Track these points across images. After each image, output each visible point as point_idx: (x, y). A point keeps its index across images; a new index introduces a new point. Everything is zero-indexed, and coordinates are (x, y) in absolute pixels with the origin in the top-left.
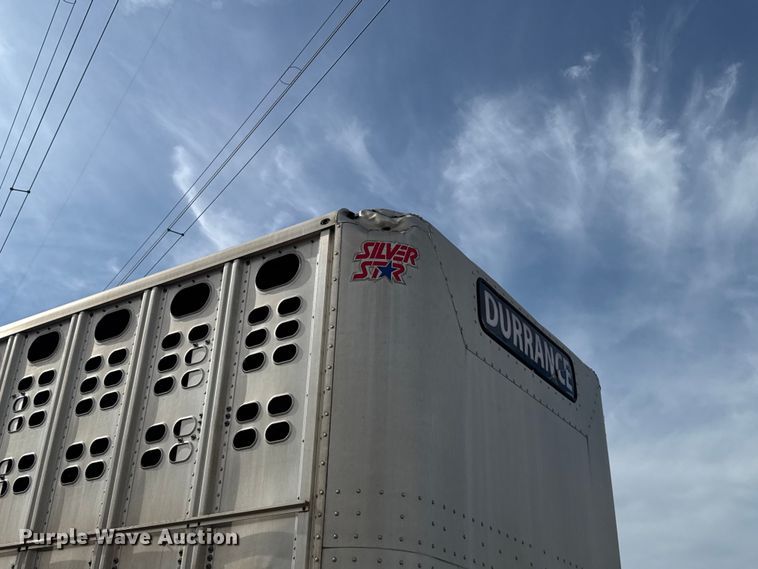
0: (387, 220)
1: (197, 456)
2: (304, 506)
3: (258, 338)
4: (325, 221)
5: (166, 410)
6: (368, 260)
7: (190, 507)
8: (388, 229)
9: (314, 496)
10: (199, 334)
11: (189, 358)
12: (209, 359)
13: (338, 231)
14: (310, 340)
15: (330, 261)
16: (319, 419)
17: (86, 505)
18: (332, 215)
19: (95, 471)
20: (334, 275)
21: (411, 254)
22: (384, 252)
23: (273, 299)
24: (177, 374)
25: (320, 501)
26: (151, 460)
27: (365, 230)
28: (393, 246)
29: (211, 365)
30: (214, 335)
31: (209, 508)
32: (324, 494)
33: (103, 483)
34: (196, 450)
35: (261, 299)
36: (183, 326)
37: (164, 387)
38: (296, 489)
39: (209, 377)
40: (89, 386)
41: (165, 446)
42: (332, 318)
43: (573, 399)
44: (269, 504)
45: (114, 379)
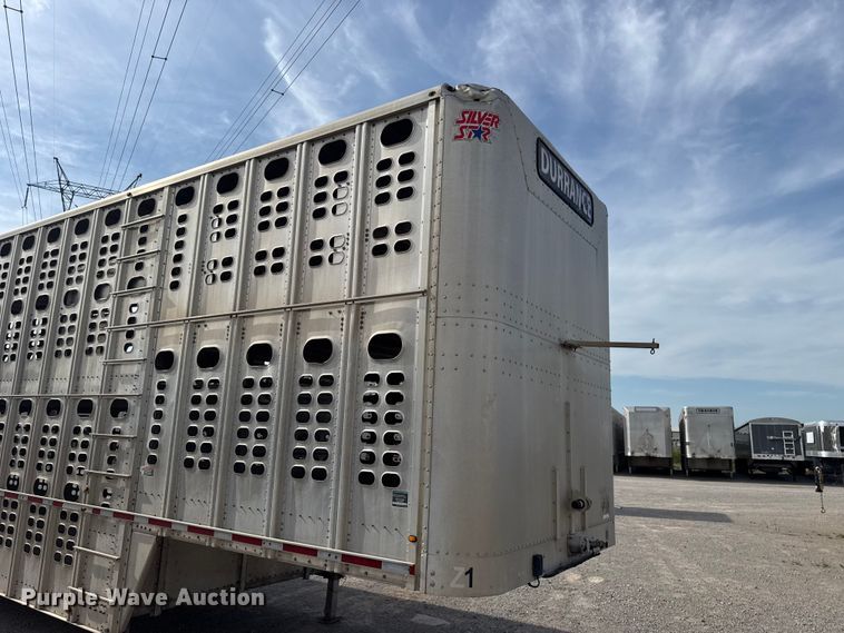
0: (478, 93)
1: (348, 261)
2: (423, 293)
3: (384, 182)
4: (432, 94)
5: (322, 230)
6: (465, 124)
7: (346, 291)
8: (477, 100)
9: (430, 287)
10: (342, 177)
11: (335, 194)
12: (350, 194)
13: (442, 101)
14: (423, 182)
15: (437, 125)
16: (431, 238)
17: (275, 290)
18: (437, 88)
19: (277, 268)
20: (440, 135)
21: (495, 120)
22: (476, 119)
23: (394, 153)
24: (328, 205)
25: (433, 290)
26: (316, 262)
27: (464, 102)
28: (483, 114)
29: (352, 200)
30: (352, 178)
31: (359, 293)
32: (437, 285)
33: (284, 276)
34: (347, 256)
35: (385, 153)
36: (330, 171)
37: (320, 214)
38: (419, 283)
39: (351, 208)
40: (265, 212)
41: (325, 253)
42: (439, 168)
43: (591, 225)
44: (399, 291)
45: (283, 207)
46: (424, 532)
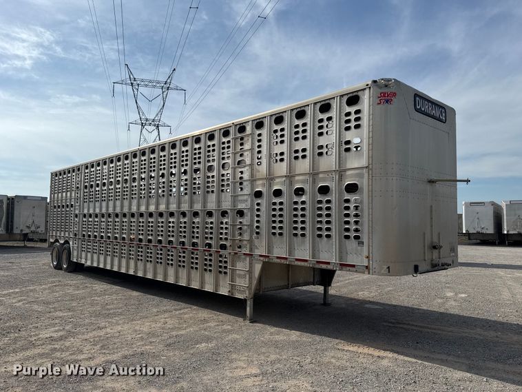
0: (386, 83)
1: (334, 154)
2: (366, 167)
3: (348, 121)
4: (367, 85)
5: (322, 141)
6: (381, 98)
7: (334, 166)
8: (386, 86)
9: (369, 165)
10: (329, 119)
11: (327, 126)
12: (334, 126)
13: (372, 89)
14: (365, 122)
15: (370, 98)
16: (369, 145)
17: (303, 166)
18: (370, 83)
19: (304, 157)
20: (371, 104)
21: (394, 94)
22: (386, 95)
23: (352, 109)
24: (324, 130)
26: (320, 154)
27: (381, 88)
28: (389, 93)
29: (335, 129)
30: (334, 119)
31: (339, 167)
32: (372, 164)
33: (307, 160)
34: (334, 152)
35: (348, 109)
36: (325, 116)
37: (321, 134)
38: (363, 162)
39: (334, 132)
40: (297, 133)
41: (324, 150)
42: (371, 117)
43: (445, 123)
44: (356, 166)
45: (304, 131)
46: (371, 255)
